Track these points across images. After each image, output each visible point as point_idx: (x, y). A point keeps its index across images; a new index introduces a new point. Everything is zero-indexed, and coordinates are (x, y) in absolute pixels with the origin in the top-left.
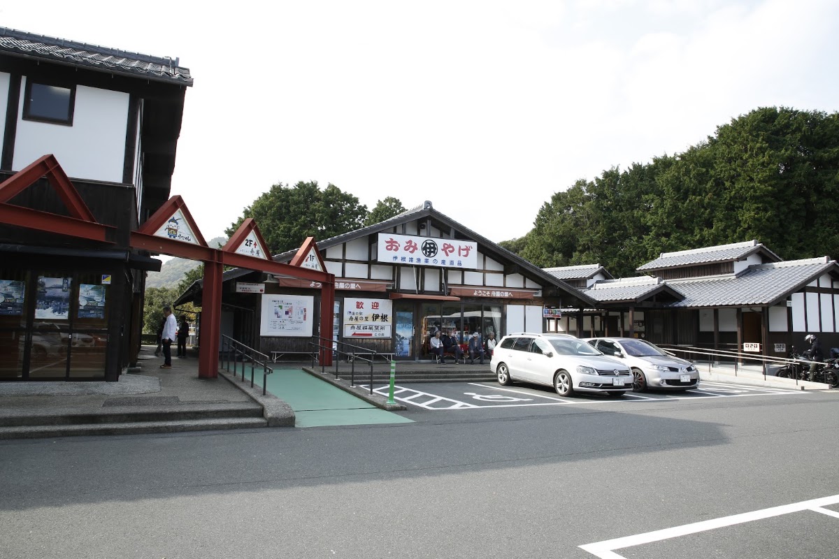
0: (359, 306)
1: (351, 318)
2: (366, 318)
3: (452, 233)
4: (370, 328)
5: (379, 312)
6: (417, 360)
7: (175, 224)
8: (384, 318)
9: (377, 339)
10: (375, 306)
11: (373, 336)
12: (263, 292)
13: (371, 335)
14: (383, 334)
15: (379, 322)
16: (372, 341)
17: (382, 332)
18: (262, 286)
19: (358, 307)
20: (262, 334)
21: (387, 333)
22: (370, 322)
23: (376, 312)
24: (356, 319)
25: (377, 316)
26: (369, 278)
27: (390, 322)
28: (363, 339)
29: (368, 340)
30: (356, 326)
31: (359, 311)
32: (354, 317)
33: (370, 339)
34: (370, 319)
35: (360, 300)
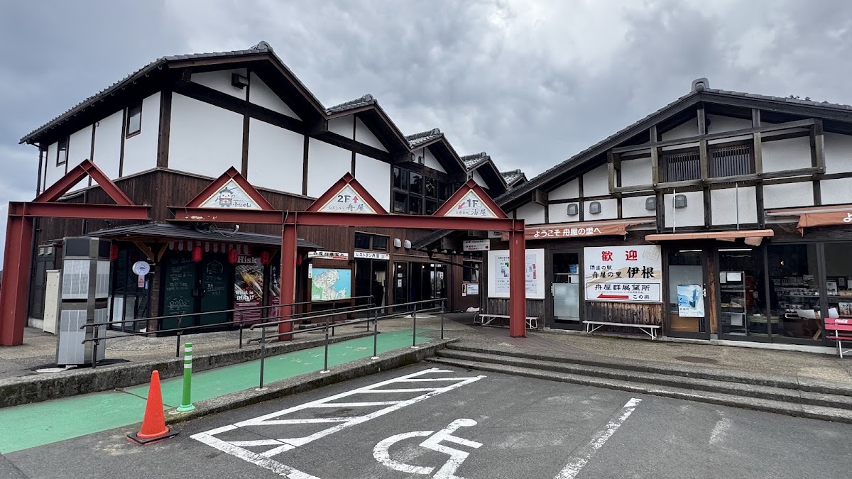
0: (606, 257)
1: (595, 275)
2: (618, 274)
3: (756, 117)
4: (626, 288)
5: (639, 264)
6: (714, 339)
7: (229, 194)
8: (648, 272)
9: (636, 304)
10: (633, 256)
11: (631, 299)
12: (489, 249)
13: (628, 297)
14: (646, 297)
15: (639, 279)
16: (627, 307)
17: (645, 293)
18: (488, 243)
19: (604, 258)
20: (490, 295)
21: (655, 295)
22: (625, 280)
23: (633, 264)
24: (603, 275)
25: (635, 271)
26: (620, 218)
27: (658, 279)
28: (613, 303)
29: (620, 306)
30: (603, 285)
31: (606, 263)
32: (599, 272)
33: (624, 303)
34: (625, 273)
35: (607, 249)
